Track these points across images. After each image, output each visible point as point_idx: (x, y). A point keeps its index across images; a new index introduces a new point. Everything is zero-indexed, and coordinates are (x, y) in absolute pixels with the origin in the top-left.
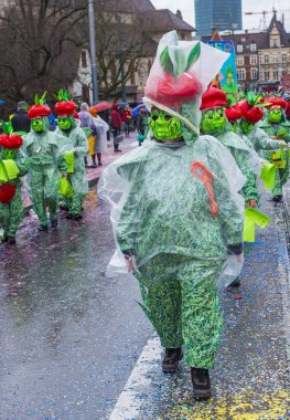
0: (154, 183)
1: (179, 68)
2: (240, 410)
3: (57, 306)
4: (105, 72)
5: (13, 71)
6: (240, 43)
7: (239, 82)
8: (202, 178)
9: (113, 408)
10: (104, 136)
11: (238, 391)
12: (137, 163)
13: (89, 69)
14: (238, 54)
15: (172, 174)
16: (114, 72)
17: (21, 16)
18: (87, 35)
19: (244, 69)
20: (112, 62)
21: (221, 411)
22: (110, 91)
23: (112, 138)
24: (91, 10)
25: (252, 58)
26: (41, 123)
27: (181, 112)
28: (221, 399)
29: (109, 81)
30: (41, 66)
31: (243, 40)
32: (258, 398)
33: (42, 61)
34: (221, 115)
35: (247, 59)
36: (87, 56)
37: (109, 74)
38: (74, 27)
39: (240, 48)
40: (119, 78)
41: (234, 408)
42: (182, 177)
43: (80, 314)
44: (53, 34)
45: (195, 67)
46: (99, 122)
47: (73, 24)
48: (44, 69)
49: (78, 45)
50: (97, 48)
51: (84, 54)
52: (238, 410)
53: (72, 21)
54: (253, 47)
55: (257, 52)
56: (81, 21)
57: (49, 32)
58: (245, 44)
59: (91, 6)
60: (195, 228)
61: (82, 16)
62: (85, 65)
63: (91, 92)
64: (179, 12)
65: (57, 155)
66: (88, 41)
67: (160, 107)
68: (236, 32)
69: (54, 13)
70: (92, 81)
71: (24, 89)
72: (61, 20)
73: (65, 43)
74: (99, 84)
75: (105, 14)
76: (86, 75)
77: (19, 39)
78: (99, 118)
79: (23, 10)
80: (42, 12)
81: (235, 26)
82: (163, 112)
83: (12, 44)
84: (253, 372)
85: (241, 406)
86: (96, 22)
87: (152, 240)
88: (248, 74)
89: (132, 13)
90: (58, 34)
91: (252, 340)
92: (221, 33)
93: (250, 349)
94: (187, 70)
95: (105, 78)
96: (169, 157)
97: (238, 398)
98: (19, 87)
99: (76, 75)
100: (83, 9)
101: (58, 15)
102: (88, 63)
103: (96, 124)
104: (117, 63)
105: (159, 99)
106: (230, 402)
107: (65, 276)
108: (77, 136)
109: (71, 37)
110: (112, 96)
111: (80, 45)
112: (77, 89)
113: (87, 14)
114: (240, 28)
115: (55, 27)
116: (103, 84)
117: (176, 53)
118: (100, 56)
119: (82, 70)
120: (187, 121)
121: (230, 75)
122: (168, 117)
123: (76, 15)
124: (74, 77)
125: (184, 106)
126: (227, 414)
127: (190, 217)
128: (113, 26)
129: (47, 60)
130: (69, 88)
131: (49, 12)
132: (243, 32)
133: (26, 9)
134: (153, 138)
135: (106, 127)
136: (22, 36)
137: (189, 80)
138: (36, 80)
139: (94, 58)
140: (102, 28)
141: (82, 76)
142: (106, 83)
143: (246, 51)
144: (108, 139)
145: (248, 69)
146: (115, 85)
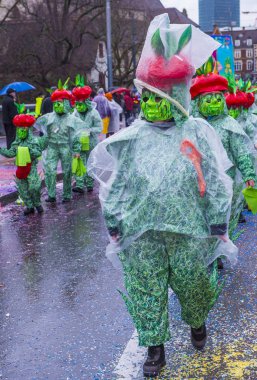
0: (143, 161)
1: (170, 50)
2: (233, 358)
3: (74, 264)
4: (119, 61)
5: (39, 59)
6: (238, 38)
7: (236, 72)
8: (191, 157)
9: (122, 353)
10: (117, 118)
11: (232, 341)
12: (127, 141)
13: (105, 59)
14: (236, 47)
15: (162, 152)
16: (127, 63)
17: (47, 12)
18: (104, 30)
19: (241, 62)
20: (125, 53)
21: (217, 359)
22: (123, 78)
23: (124, 119)
24: (108, 7)
25: (248, 52)
26: (62, 105)
27: (171, 94)
28: (216, 348)
29: (122, 69)
30: (64, 55)
31: (241, 36)
32: (248, 348)
33: (64, 51)
34: (219, 100)
35: (243, 53)
36: (104, 48)
37: (123, 63)
38: (94, 22)
39: (238, 43)
40: (132, 68)
41: (228, 356)
42: (172, 156)
43: (95, 271)
44: (75, 28)
45: (185, 50)
46: (113, 105)
47: (92, 20)
48: (66, 58)
49: (96, 38)
50: (112, 41)
51: (101, 46)
52: (231, 358)
53: (91, 17)
54: (249, 42)
55: (252, 47)
56: (99, 17)
57: (71, 26)
58: (242, 40)
59: (108, 4)
60: (184, 206)
61: (100, 13)
62: (101, 55)
63: (106, 79)
64: (185, 11)
65: (73, 137)
66: (105, 35)
67: (151, 88)
68: (235, 29)
69: (76, 9)
70: (108, 70)
71: (48, 76)
72: (82, 16)
73: (85, 36)
74: (114, 72)
75: (120, 11)
76: (102, 64)
77: (45, 32)
78: (113, 102)
79: (49, 7)
80: (66, 9)
81: (234, 23)
82: (154, 93)
83: (39, 36)
84: (245, 325)
85: (234, 354)
86: (112, 18)
87: (140, 217)
88: (244, 66)
89: (143, 11)
90: (79, 29)
91: (245, 297)
92: (221, 30)
93: (242, 306)
94: (178, 52)
95: (119, 67)
96: (159, 136)
97: (231, 347)
98: (44, 73)
99: (94, 64)
100: (102, 6)
101: (79, 12)
102: (105, 53)
103: (111, 107)
104: (130, 54)
105: (150, 81)
106: (224, 351)
107: (82, 239)
108: (93, 117)
109: (91, 31)
110: (125, 83)
111: (98, 37)
112: (94, 76)
113: (105, 11)
114: (238, 25)
115: (77, 22)
116: (117, 72)
117: (168, 35)
118: (115, 48)
119: (100, 59)
120: (177, 103)
121: (228, 66)
122: (158, 99)
123: (95, 12)
124: (92, 65)
125: (174, 88)
126: (221, 361)
127: (179, 194)
128: (127, 22)
129: (68, 50)
130: (88, 75)
131: (71, 8)
132: (240, 29)
133: (52, 5)
134: (143, 118)
135: (120, 109)
136: (48, 29)
137: (180, 62)
138: (60, 68)
139: (110, 50)
140: (118, 23)
141: (99, 65)
142: (120, 71)
143: (243, 46)
144: (121, 120)
145: (244, 61)
146: (128, 73)
